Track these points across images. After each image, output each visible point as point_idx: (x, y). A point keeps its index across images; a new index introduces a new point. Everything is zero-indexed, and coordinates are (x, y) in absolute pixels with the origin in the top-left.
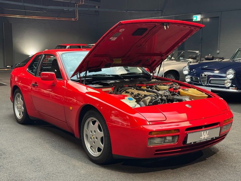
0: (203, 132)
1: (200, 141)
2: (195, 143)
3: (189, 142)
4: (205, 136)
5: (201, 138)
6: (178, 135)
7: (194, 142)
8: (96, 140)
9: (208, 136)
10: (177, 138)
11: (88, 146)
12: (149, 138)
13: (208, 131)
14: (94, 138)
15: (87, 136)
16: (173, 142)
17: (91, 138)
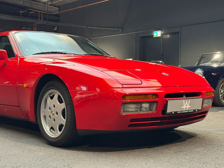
0: (184, 101)
1: (181, 111)
2: (176, 113)
3: (169, 111)
4: (186, 106)
5: (182, 107)
6: (157, 102)
7: (174, 112)
8: (56, 115)
9: (190, 106)
10: (155, 106)
11: (47, 129)
12: (122, 104)
13: (190, 101)
14: (53, 114)
15: (45, 117)
16: (151, 111)
17: (50, 117)
